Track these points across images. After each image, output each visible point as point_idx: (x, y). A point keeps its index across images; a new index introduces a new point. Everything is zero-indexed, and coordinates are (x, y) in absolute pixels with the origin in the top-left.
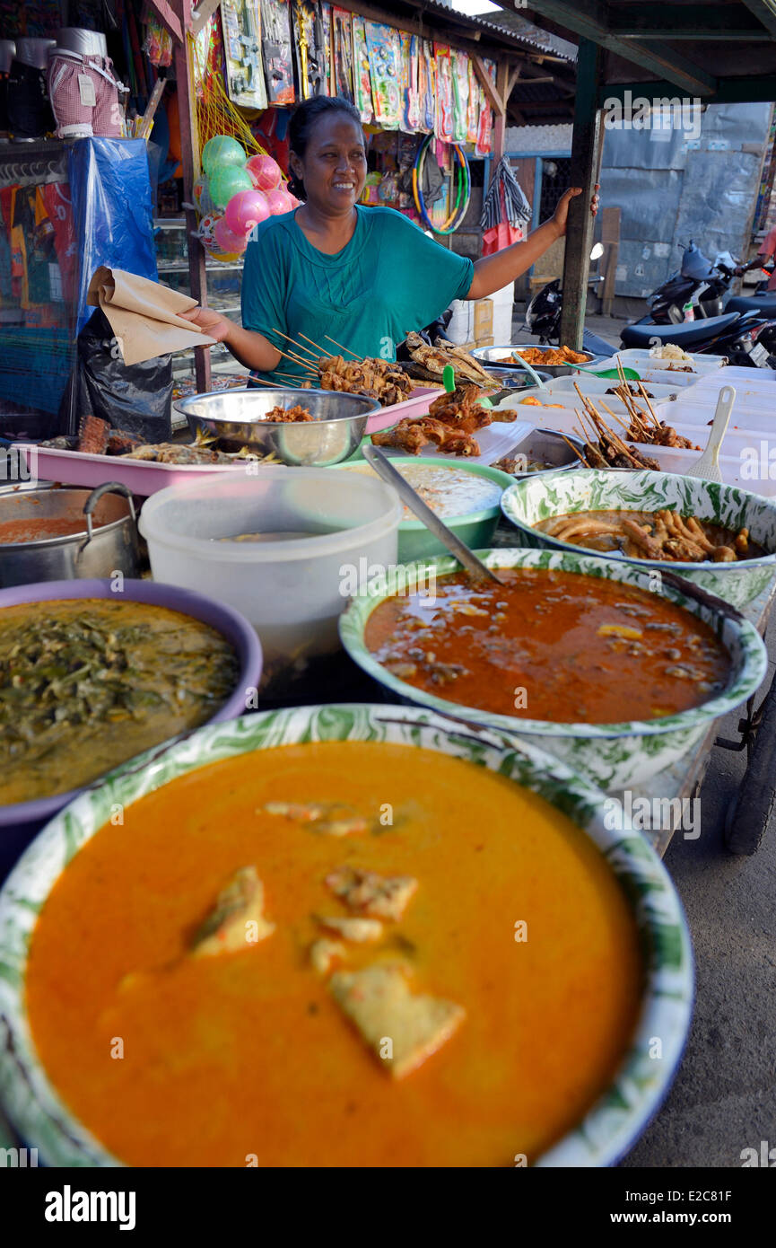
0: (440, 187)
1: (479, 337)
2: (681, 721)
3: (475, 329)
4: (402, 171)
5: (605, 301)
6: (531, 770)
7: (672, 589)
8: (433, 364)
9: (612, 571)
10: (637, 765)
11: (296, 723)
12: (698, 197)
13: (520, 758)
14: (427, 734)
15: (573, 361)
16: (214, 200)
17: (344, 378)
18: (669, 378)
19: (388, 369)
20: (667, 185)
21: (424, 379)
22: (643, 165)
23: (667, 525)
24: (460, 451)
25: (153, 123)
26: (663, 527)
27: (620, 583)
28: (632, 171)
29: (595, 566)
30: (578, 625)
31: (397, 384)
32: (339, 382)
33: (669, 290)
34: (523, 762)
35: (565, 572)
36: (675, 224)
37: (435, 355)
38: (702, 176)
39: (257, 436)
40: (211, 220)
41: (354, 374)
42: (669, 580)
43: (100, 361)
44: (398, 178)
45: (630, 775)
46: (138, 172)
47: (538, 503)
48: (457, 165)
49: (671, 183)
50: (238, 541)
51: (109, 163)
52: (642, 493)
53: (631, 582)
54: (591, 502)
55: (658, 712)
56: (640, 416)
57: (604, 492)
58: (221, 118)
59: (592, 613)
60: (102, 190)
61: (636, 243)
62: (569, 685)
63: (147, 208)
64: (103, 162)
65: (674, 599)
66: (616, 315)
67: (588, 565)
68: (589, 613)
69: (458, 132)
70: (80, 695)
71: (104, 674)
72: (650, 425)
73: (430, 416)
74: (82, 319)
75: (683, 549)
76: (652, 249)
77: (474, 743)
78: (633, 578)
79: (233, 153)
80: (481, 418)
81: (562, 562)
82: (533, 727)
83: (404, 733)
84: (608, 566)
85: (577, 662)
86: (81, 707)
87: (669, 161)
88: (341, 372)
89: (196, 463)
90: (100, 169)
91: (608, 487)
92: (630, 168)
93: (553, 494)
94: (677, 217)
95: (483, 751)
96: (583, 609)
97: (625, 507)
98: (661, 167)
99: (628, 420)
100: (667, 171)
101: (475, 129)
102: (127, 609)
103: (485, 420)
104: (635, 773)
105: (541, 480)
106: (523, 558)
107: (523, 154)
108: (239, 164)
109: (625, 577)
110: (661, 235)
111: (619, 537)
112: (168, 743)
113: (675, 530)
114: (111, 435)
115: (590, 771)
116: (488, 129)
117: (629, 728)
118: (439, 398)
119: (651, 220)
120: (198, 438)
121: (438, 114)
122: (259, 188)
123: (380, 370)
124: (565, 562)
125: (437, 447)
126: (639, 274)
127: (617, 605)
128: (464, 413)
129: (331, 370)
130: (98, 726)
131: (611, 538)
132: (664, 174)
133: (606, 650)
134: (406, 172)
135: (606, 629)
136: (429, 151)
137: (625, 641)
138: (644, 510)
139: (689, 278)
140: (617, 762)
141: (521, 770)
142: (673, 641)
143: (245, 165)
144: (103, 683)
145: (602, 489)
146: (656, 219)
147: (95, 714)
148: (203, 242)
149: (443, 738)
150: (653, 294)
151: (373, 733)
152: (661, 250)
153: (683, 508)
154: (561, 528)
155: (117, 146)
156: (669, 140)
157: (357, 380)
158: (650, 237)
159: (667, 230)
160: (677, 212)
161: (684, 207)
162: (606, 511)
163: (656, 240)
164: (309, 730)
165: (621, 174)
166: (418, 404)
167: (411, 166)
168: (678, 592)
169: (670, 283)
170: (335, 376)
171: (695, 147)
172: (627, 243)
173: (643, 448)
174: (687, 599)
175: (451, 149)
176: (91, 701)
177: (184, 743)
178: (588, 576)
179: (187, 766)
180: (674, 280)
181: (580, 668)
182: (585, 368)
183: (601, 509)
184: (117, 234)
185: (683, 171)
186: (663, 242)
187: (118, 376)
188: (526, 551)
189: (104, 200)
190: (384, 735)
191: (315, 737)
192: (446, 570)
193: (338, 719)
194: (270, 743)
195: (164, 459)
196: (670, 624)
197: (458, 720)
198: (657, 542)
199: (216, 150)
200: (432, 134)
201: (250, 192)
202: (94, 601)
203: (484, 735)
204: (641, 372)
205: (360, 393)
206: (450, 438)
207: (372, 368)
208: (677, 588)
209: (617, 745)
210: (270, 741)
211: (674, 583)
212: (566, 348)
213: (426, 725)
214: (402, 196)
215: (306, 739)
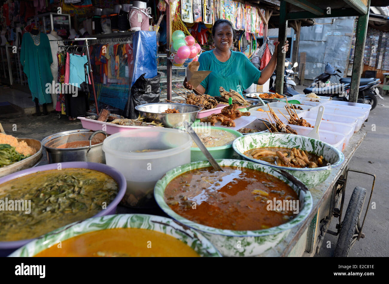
0: (247, 46)
1: (258, 90)
2: (268, 232)
3: (257, 88)
4: (236, 41)
5: (301, 81)
6: (201, 248)
7: (285, 177)
8: (227, 97)
9: (265, 169)
10: (254, 247)
11: (123, 220)
12: (331, 49)
13: (198, 242)
14: (168, 228)
15: (278, 97)
16: (175, 49)
17: (194, 100)
18: (311, 104)
19: (209, 98)
20: (321, 46)
21: (224, 102)
22: (313, 39)
23: (294, 153)
24: (228, 125)
25: (159, 27)
26: (293, 154)
27: (267, 174)
28: (310, 41)
29: (259, 167)
30: (246, 189)
31: (212, 103)
32: (192, 102)
33: (320, 77)
34: (199, 244)
35: (248, 169)
36: (324, 57)
37: (228, 94)
38: (332, 43)
39: (159, 118)
40: (174, 54)
41: (197, 99)
42: (284, 174)
43: (137, 95)
44: (234, 43)
45: (252, 251)
46: (153, 40)
47: (249, 143)
48: (253, 39)
49: (322, 45)
50: (142, 152)
51: (144, 38)
52: (287, 141)
53: (271, 174)
54: (269, 144)
55: (263, 226)
56: (293, 115)
57: (274, 141)
58: (178, 26)
59: (253, 184)
60: (142, 45)
61: (311, 63)
62: (233, 213)
63: (155, 51)
64: (143, 37)
65: (285, 181)
66: (305, 85)
67: (256, 167)
68: (251, 184)
69: (252, 29)
70: (59, 202)
71: (71, 196)
72: (297, 119)
73: (220, 113)
74: (133, 82)
75: (298, 162)
76: (316, 65)
77: (184, 234)
78: (272, 172)
79: (181, 35)
80: (237, 115)
81: (247, 165)
82: (208, 230)
83: (161, 228)
84: (263, 167)
85: (239, 204)
86: (57, 206)
87: (321, 38)
88: (193, 98)
89: (133, 125)
90: (142, 40)
91: (275, 139)
92: (309, 40)
93: (255, 141)
94: (324, 55)
95: (187, 238)
96: (250, 183)
97: (281, 146)
98: (319, 40)
99: (289, 117)
100: (321, 41)
101: (258, 29)
102: (93, 172)
103: (239, 115)
104: (254, 250)
105: (251, 136)
106: (234, 163)
107: (275, 37)
108: (183, 38)
109: (269, 171)
110: (319, 61)
111: (275, 157)
112: (74, 224)
113: (297, 155)
114: (110, 115)
115: (235, 249)
116: (262, 29)
117: (246, 233)
118: (225, 108)
119: (316, 56)
120: (139, 117)
121: (246, 25)
122: (188, 45)
123: (207, 98)
124: (249, 165)
125: (221, 123)
126: (312, 72)
127: (263, 182)
128: (231, 112)
129: (190, 97)
130: (60, 214)
131: (272, 157)
132: (320, 42)
133: (253, 199)
134: (237, 41)
135: (256, 191)
136: (244, 35)
137: (260, 196)
138: (288, 148)
139: (327, 73)
140: (245, 246)
141: (198, 248)
142: (280, 197)
143: (184, 39)
144: (69, 199)
145: (273, 140)
146: (318, 56)
147: (60, 210)
148: (171, 61)
149: (174, 231)
150: (316, 78)
151: (150, 226)
152: (319, 65)
153: (302, 147)
154: (256, 152)
155: (147, 33)
156: (321, 32)
157: (198, 101)
158: (316, 61)
159: (321, 59)
160: (324, 54)
161: (327, 52)
162: (275, 147)
163: (317, 62)
164: (127, 223)
165: (306, 42)
166: (218, 110)
167: (238, 40)
168: (286, 178)
169: (321, 75)
170: (191, 100)
171: (330, 34)
172: (308, 63)
173: (292, 126)
174: (290, 181)
175: (251, 35)
176: (61, 205)
177: (79, 224)
178: (256, 170)
179: (78, 233)
180: (322, 74)
181: (240, 206)
182: (282, 100)
183: (273, 146)
184: (146, 58)
185: (326, 41)
186: (320, 63)
187: (143, 99)
188: (235, 160)
189: (142, 48)
190: (154, 228)
191: (129, 226)
192: (205, 166)
193: (138, 220)
194: (112, 227)
195: (121, 124)
196: (281, 191)
197: (181, 224)
198: (288, 159)
199: (176, 34)
200: (245, 31)
201: (185, 46)
202: (83, 169)
203: (188, 232)
204: (301, 101)
205: (198, 105)
206: (225, 120)
207: (204, 97)
208: (286, 177)
209: (244, 239)
210: (112, 226)
211: (286, 175)
212: (277, 93)
213: (168, 225)
214: (235, 48)
215: (125, 227)
